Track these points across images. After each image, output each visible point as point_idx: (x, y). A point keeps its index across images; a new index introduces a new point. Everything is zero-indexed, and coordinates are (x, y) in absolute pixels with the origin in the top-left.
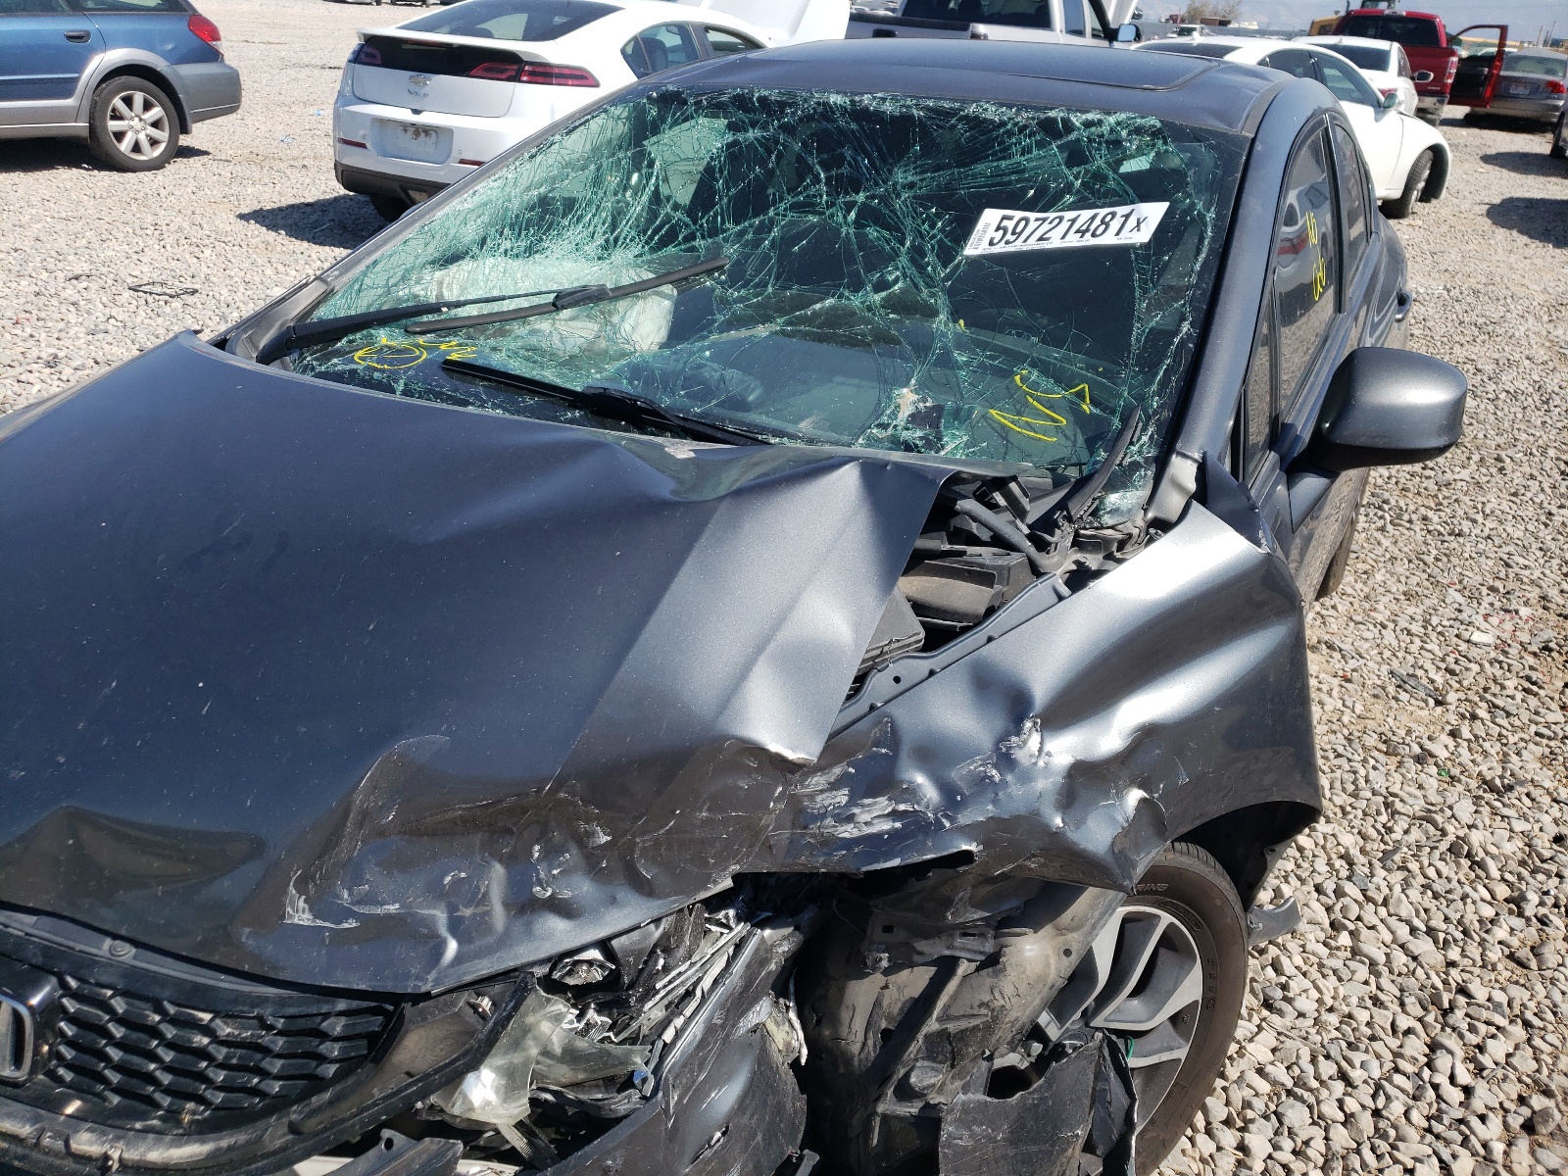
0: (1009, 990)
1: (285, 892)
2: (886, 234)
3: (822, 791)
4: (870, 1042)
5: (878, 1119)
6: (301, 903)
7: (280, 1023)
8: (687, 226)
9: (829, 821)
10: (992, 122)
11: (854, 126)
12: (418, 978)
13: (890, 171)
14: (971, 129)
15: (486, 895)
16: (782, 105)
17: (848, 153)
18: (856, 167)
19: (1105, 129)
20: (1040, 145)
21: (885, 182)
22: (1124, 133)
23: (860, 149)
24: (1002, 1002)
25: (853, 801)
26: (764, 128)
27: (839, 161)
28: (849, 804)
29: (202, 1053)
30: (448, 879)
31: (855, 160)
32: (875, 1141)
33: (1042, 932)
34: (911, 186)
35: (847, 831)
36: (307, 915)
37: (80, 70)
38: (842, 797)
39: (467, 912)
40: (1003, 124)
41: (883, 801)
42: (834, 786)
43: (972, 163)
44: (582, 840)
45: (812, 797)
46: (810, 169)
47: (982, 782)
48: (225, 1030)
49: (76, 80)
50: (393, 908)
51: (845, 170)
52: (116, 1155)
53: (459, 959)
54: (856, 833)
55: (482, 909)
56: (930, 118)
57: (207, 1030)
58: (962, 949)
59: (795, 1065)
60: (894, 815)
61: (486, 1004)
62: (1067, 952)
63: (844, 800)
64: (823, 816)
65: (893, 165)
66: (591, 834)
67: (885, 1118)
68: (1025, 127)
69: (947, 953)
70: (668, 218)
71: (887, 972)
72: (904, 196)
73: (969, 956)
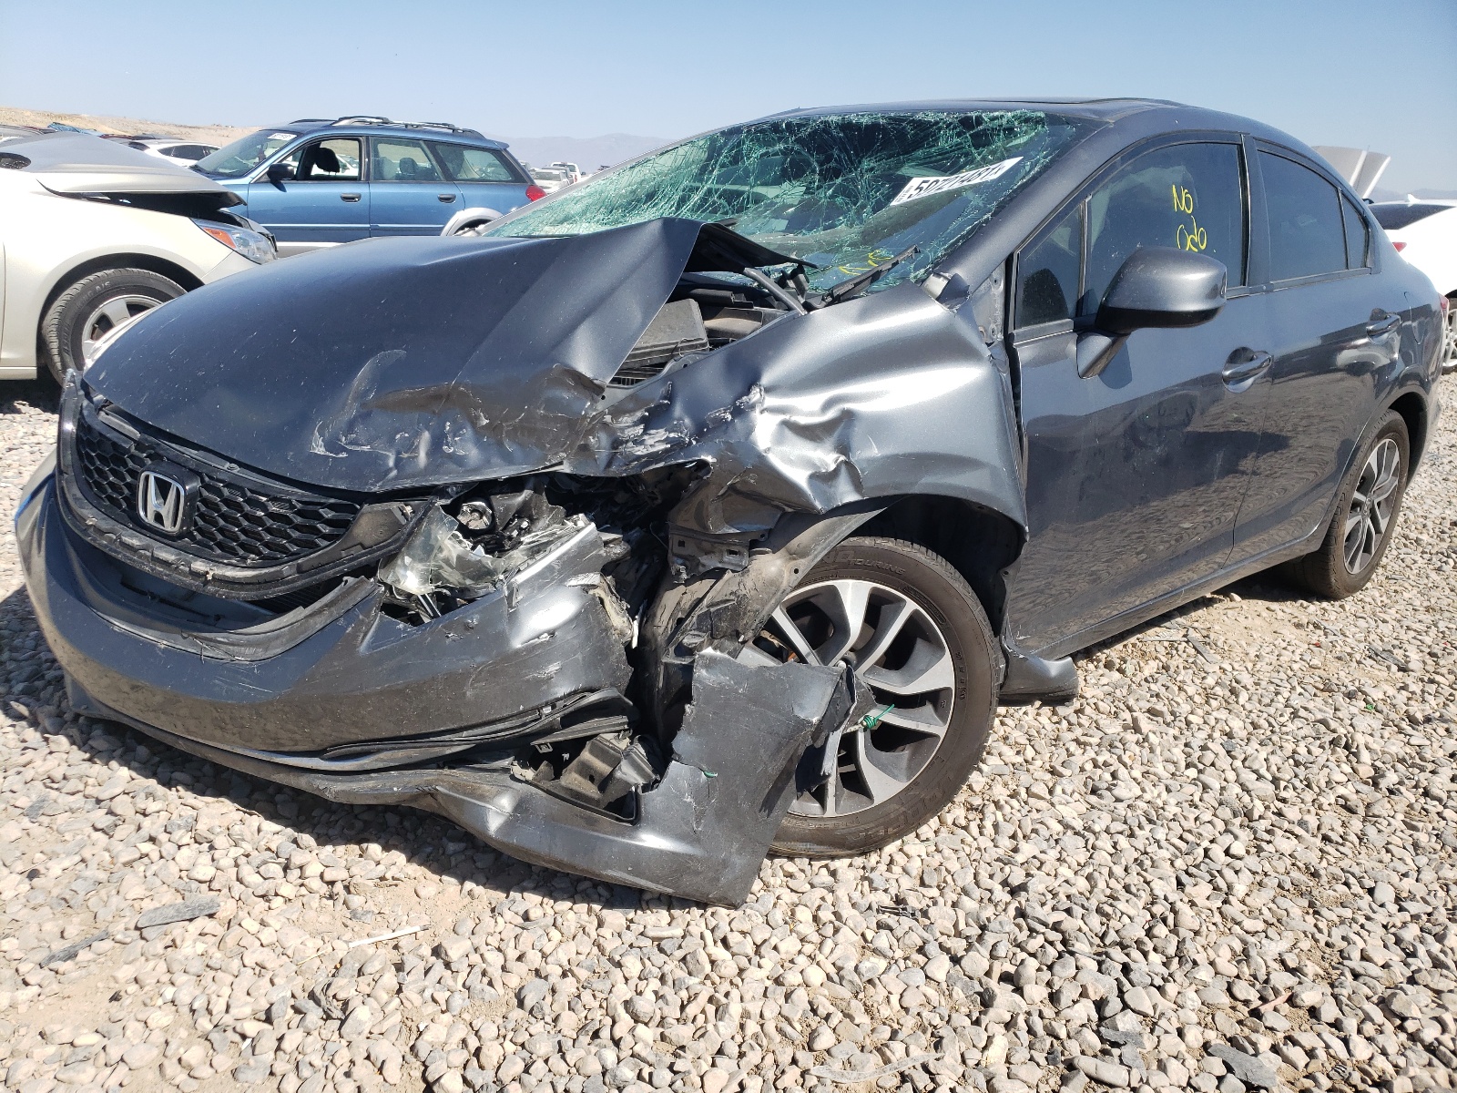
0: (749, 584)
1: (313, 433)
2: (847, 200)
3: (629, 427)
4: (670, 626)
5: (662, 667)
6: (320, 442)
7: (299, 506)
8: (724, 207)
9: (630, 444)
10: (930, 122)
11: (841, 135)
12: (372, 484)
13: (860, 162)
14: (915, 128)
15: (417, 447)
16: (800, 126)
17: (836, 152)
18: (839, 161)
19: (1004, 121)
20: (959, 135)
21: (856, 169)
22: (1016, 123)
23: (844, 149)
24: (744, 592)
25: (645, 432)
26: (786, 142)
27: (829, 159)
28: (642, 435)
29: (259, 521)
30: (398, 436)
31: (839, 156)
32: (661, 685)
33: (778, 553)
34: (872, 169)
35: (640, 451)
36: (323, 449)
37: (445, 224)
38: (640, 429)
39: (406, 455)
40: (937, 123)
41: (662, 431)
42: (636, 424)
43: (914, 150)
44: (473, 422)
45: (622, 430)
46: (809, 164)
47: (721, 423)
48: (274, 508)
49: (442, 228)
50: (366, 448)
51: (833, 164)
52: (211, 573)
53: (396, 478)
54: (645, 452)
55: (413, 455)
56: (890, 124)
57: (263, 507)
58: (729, 563)
59: (628, 646)
60: (667, 440)
61: (409, 509)
62: (796, 571)
63: (641, 431)
64: (627, 441)
65: (862, 158)
66: (477, 418)
67: (666, 665)
68: (951, 123)
69: (720, 565)
70: (714, 203)
71: (687, 583)
72: (866, 176)
73: (732, 568)
